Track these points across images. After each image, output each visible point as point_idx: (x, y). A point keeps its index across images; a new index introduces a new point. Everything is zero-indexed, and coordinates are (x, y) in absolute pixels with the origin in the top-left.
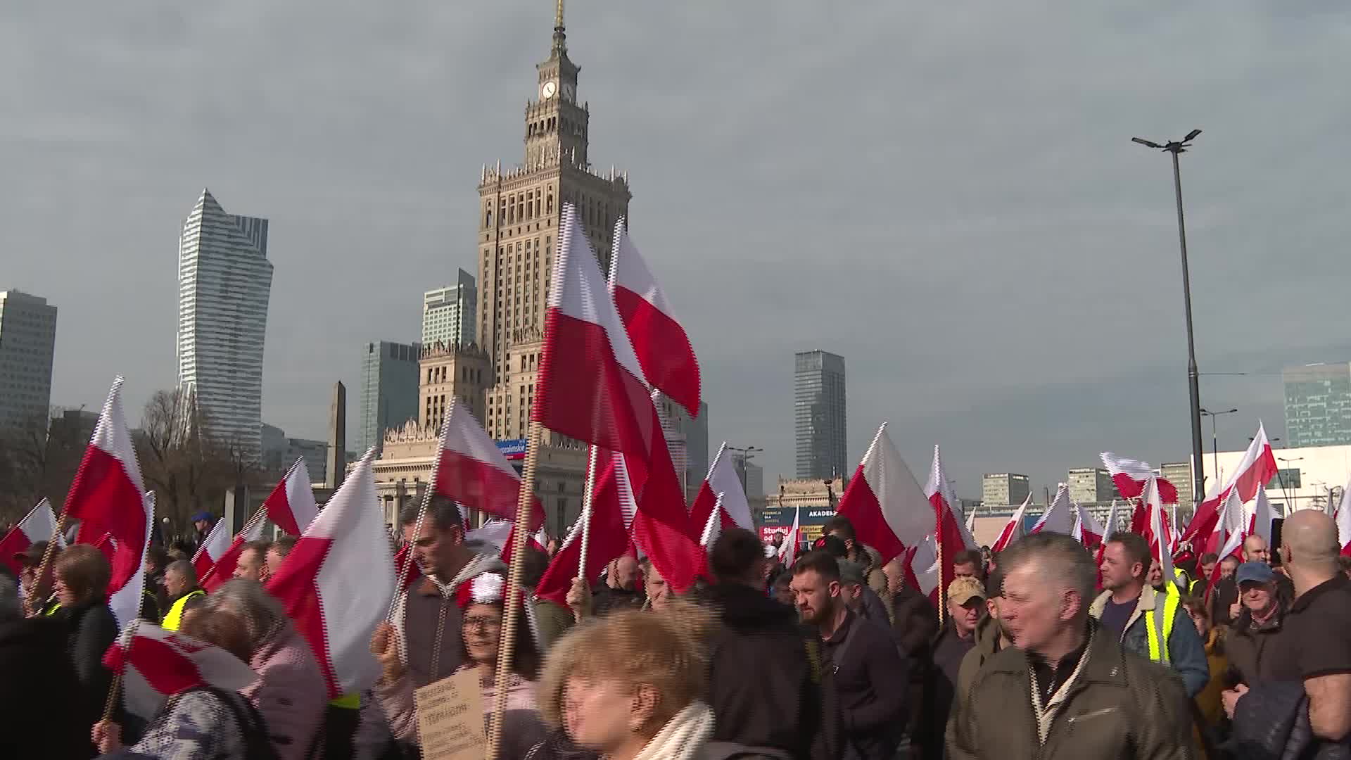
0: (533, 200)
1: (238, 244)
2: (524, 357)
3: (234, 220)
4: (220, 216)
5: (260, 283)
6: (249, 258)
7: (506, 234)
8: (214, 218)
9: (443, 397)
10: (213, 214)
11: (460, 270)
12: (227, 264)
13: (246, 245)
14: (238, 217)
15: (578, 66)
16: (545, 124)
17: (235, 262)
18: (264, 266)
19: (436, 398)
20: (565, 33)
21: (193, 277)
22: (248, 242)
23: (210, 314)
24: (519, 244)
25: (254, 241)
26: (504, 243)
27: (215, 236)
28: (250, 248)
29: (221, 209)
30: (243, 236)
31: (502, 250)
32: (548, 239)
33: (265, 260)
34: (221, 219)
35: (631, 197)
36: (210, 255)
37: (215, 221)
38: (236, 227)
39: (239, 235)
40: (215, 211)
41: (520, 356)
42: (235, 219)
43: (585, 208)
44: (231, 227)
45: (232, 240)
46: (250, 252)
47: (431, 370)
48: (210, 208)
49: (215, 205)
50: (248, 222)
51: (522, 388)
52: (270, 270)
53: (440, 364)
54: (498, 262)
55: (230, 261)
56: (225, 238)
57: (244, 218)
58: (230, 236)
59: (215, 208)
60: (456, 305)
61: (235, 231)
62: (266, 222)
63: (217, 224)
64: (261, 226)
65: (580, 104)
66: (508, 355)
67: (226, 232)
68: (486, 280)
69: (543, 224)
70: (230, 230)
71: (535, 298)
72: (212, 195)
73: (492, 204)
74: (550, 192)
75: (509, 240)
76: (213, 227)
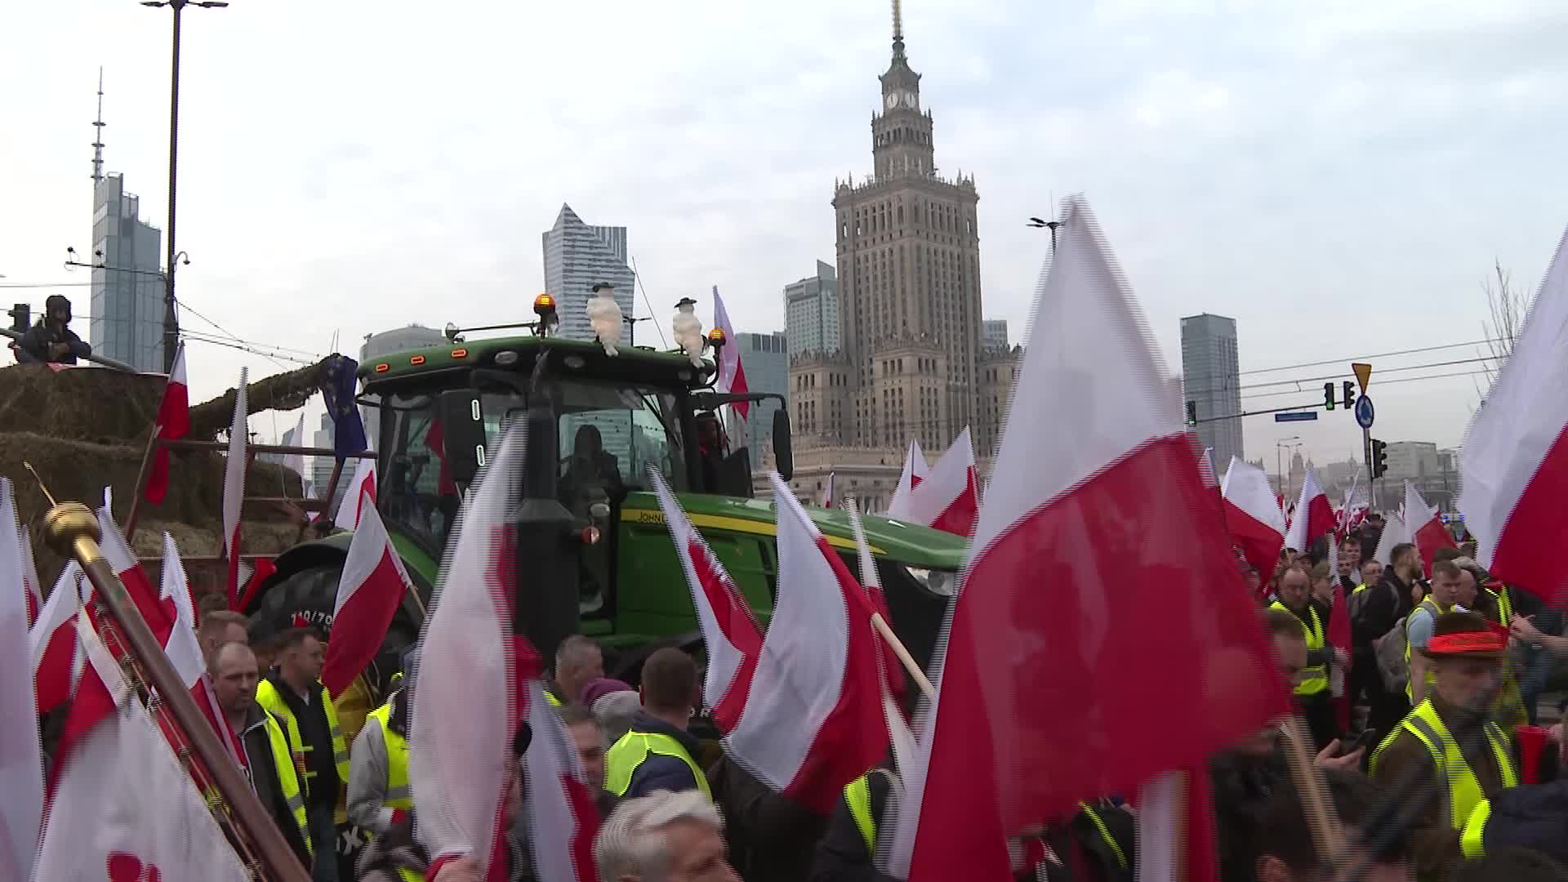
0: (885, 211)
1: (600, 254)
2: (885, 363)
3: (595, 232)
4: (580, 228)
5: (624, 291)
6: (611, 267)
7: (861, 245)
8: (577, 231)
9: (813, 402)
10: (574, 228)
11: (818, 261)
12: (590, 274)
13: (608, 254)
14: (598, 228)
15: (919, 74)
16: (892, 135)
17: (598, 272)
18: (625, 273)
19: (806, 403)
20: (902, 41)
21: (561, 290)
22: (608, 251)
23: (578, 325)
24: (874, 254)
25: (614, 250)
26: (861, 254)
27: (577, 249)
28: (613, 258)
29: (580, 221)
30: (602, 246)
31: (859, 260)
32: (902, 248)
33: (627, 267)
34: (581, 232)
35: (979, 198)
36: (575, 268)
37: (576, 234)
38: (596, 238)
39: (599, 245)
40: (576, 224)
41: (881, 363)
42: (595, 230)
43: (935, 214)
44: (591, 238)
45: (593, 251)
46: (611, 261)
47: (800, 378)
48: (572, 222)
49: (575, 218)
50: (607, 231)
51: (886, 392)
52: (631, 277)
53: (809, 372)
54: (857, 271)
55: (592, 272)
56: (587, 250)
57: (604, 228)
58: (591, 248)
59: (576, 221)
60: (818, 298)
61: (598, 242)
62: (624, 229)
63: (579, 237)
64: (620, 233)
65: (923, 110)
66: (871, 360)
67: (587, 244)
68: (846, 288)
69: (896, 235)
70: (591, 242)
71: (893, 305)
72: (572, 208)
73: (847, 216)
74: (901, 204)
75: (865, 251)
76: (574, 240)
